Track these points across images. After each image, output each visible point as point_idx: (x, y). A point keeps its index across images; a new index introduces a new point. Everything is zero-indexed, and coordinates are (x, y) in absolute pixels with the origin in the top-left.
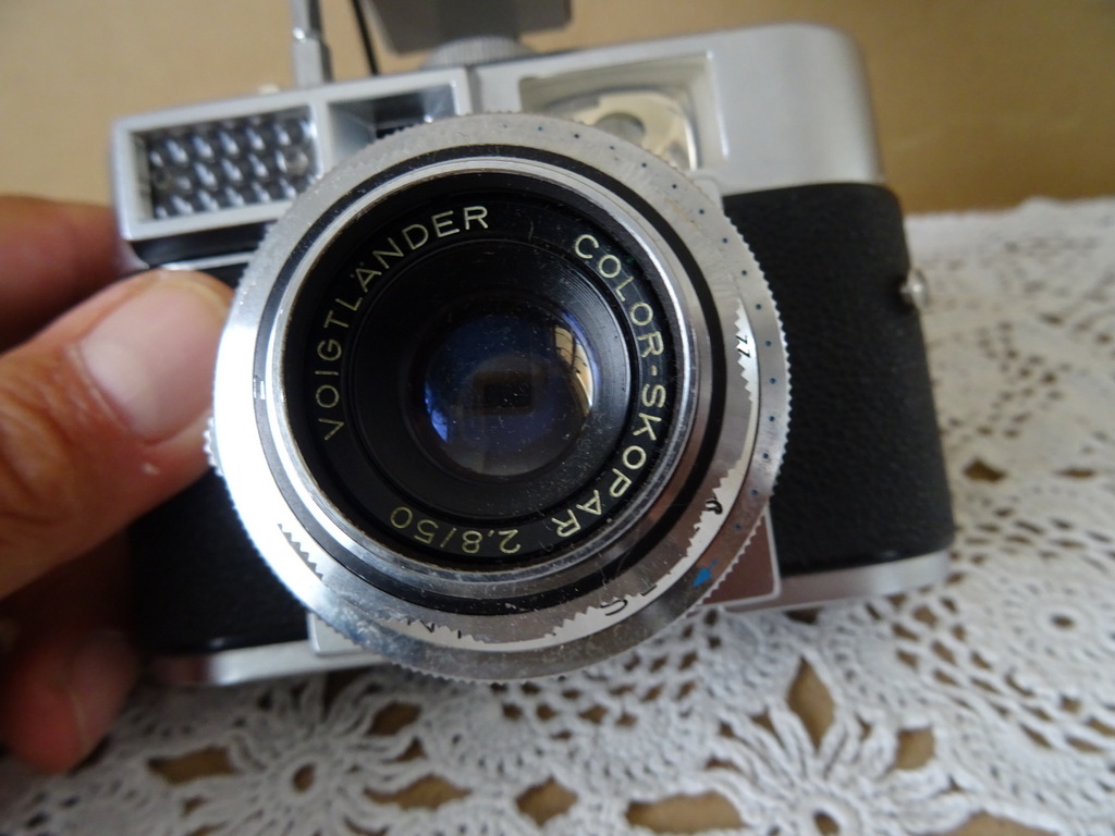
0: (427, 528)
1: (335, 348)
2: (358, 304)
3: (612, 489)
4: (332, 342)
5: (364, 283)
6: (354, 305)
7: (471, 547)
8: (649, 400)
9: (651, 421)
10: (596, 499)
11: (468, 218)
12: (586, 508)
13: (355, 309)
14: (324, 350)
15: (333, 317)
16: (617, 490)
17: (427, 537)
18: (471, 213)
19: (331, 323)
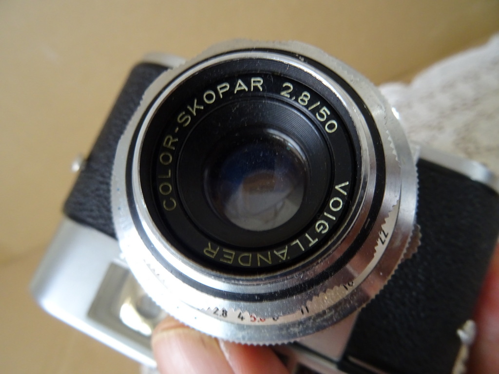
0: (322, 116)
1: (319, 227)
2: (294, 243)
3: (228, 89)
4: (318, 231)
5: (285, 251)
6: (297, 243)
7: (306, 96)
8: (187, 119)
9: (193, 108)
10: (237, 88)
11: (215, 253)
12: (244, 87)
13: (298, 241)
14: (325, 228)
15: (310, 242)
16: (225, 87)
17: (324, 111)
18: (212, 254)
19: (314, 239)
